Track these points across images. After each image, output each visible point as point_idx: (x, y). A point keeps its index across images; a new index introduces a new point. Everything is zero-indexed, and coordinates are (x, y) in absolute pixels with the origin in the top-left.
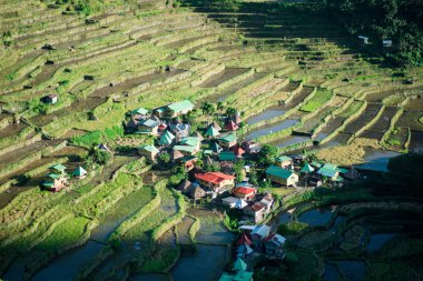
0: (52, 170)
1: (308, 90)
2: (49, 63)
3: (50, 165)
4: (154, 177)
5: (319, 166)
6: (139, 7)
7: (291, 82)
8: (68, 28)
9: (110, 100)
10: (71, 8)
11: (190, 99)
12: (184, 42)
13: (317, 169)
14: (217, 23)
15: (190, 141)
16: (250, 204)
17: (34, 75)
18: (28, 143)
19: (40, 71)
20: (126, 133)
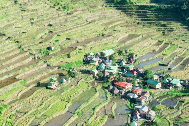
0: (51, 80)
1: (166, 45)
2: (51, 32)
3: (50, 78)
4: (96, 83)
5: (171, 79)
6: (91, 7)
7: (159, 41)
8: (59, 17)
9: (77, 49)
10: (60, 8)
11: (113, 48)
12: (110, 23)
13: (170, 81)
14: (125, 15)
15: (113, 67)
16: (139, 96)
17: (44, 37)
18: (41, 68)
19: (46, 36)
20: (84, 64)
